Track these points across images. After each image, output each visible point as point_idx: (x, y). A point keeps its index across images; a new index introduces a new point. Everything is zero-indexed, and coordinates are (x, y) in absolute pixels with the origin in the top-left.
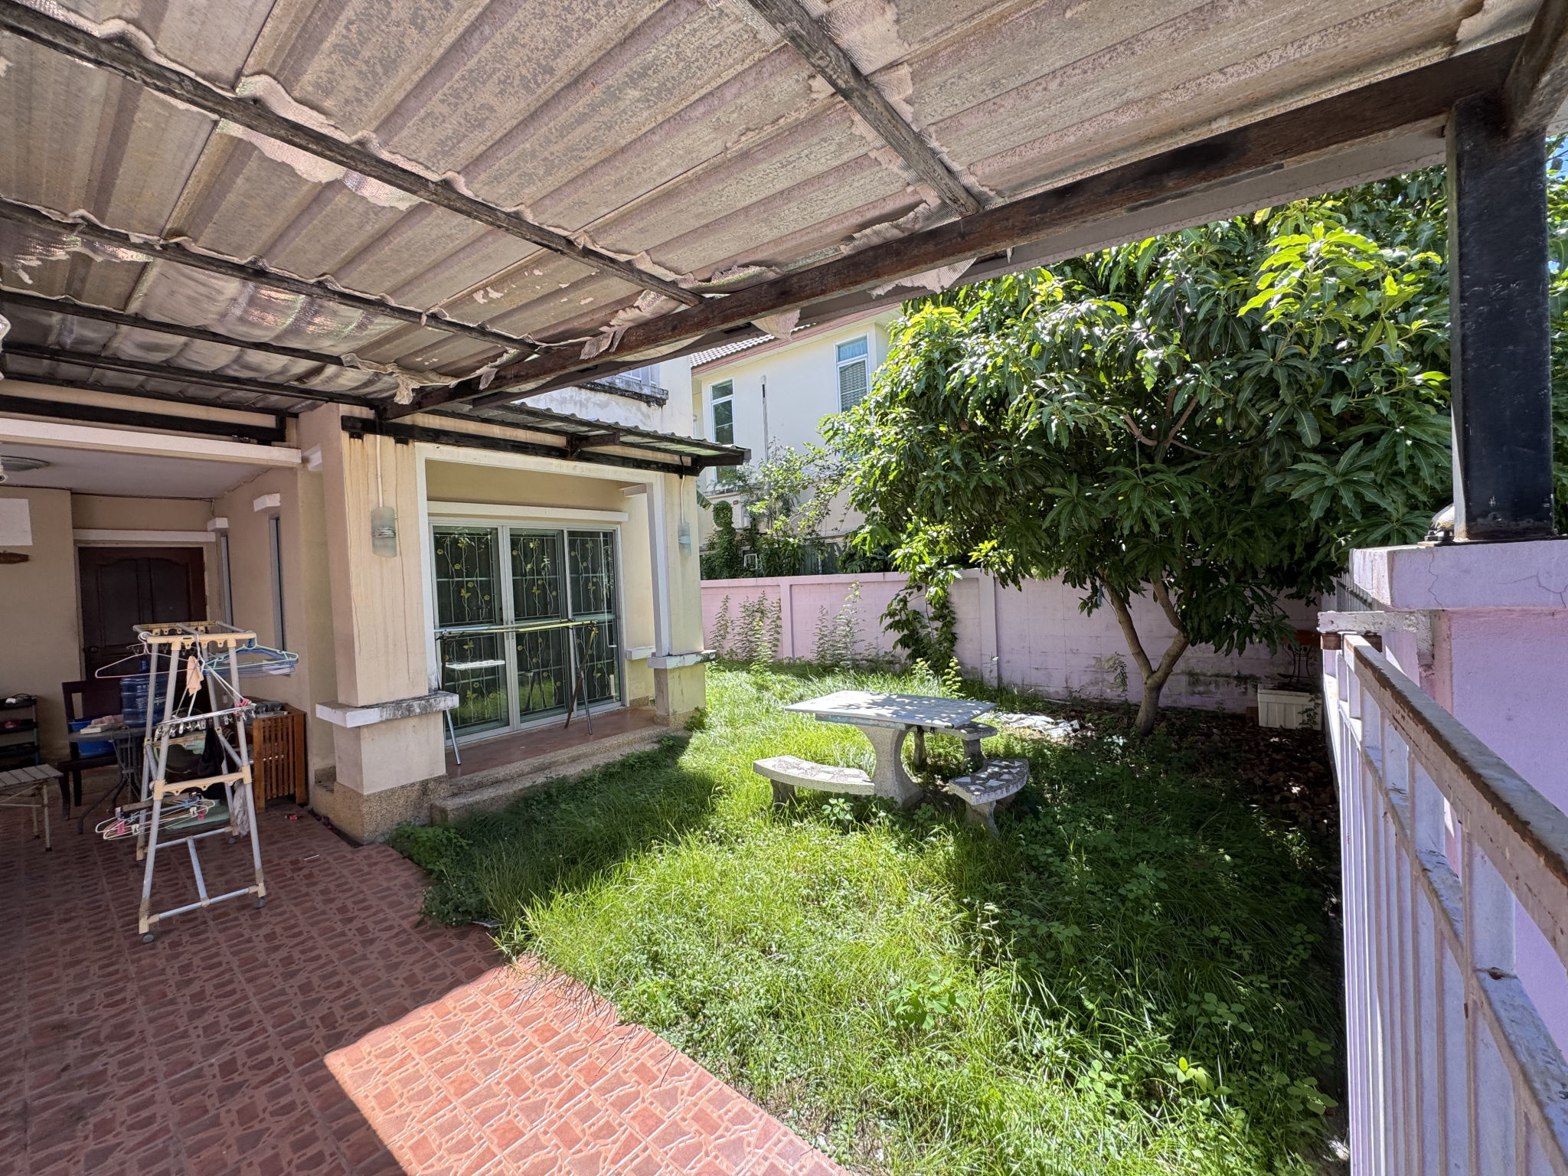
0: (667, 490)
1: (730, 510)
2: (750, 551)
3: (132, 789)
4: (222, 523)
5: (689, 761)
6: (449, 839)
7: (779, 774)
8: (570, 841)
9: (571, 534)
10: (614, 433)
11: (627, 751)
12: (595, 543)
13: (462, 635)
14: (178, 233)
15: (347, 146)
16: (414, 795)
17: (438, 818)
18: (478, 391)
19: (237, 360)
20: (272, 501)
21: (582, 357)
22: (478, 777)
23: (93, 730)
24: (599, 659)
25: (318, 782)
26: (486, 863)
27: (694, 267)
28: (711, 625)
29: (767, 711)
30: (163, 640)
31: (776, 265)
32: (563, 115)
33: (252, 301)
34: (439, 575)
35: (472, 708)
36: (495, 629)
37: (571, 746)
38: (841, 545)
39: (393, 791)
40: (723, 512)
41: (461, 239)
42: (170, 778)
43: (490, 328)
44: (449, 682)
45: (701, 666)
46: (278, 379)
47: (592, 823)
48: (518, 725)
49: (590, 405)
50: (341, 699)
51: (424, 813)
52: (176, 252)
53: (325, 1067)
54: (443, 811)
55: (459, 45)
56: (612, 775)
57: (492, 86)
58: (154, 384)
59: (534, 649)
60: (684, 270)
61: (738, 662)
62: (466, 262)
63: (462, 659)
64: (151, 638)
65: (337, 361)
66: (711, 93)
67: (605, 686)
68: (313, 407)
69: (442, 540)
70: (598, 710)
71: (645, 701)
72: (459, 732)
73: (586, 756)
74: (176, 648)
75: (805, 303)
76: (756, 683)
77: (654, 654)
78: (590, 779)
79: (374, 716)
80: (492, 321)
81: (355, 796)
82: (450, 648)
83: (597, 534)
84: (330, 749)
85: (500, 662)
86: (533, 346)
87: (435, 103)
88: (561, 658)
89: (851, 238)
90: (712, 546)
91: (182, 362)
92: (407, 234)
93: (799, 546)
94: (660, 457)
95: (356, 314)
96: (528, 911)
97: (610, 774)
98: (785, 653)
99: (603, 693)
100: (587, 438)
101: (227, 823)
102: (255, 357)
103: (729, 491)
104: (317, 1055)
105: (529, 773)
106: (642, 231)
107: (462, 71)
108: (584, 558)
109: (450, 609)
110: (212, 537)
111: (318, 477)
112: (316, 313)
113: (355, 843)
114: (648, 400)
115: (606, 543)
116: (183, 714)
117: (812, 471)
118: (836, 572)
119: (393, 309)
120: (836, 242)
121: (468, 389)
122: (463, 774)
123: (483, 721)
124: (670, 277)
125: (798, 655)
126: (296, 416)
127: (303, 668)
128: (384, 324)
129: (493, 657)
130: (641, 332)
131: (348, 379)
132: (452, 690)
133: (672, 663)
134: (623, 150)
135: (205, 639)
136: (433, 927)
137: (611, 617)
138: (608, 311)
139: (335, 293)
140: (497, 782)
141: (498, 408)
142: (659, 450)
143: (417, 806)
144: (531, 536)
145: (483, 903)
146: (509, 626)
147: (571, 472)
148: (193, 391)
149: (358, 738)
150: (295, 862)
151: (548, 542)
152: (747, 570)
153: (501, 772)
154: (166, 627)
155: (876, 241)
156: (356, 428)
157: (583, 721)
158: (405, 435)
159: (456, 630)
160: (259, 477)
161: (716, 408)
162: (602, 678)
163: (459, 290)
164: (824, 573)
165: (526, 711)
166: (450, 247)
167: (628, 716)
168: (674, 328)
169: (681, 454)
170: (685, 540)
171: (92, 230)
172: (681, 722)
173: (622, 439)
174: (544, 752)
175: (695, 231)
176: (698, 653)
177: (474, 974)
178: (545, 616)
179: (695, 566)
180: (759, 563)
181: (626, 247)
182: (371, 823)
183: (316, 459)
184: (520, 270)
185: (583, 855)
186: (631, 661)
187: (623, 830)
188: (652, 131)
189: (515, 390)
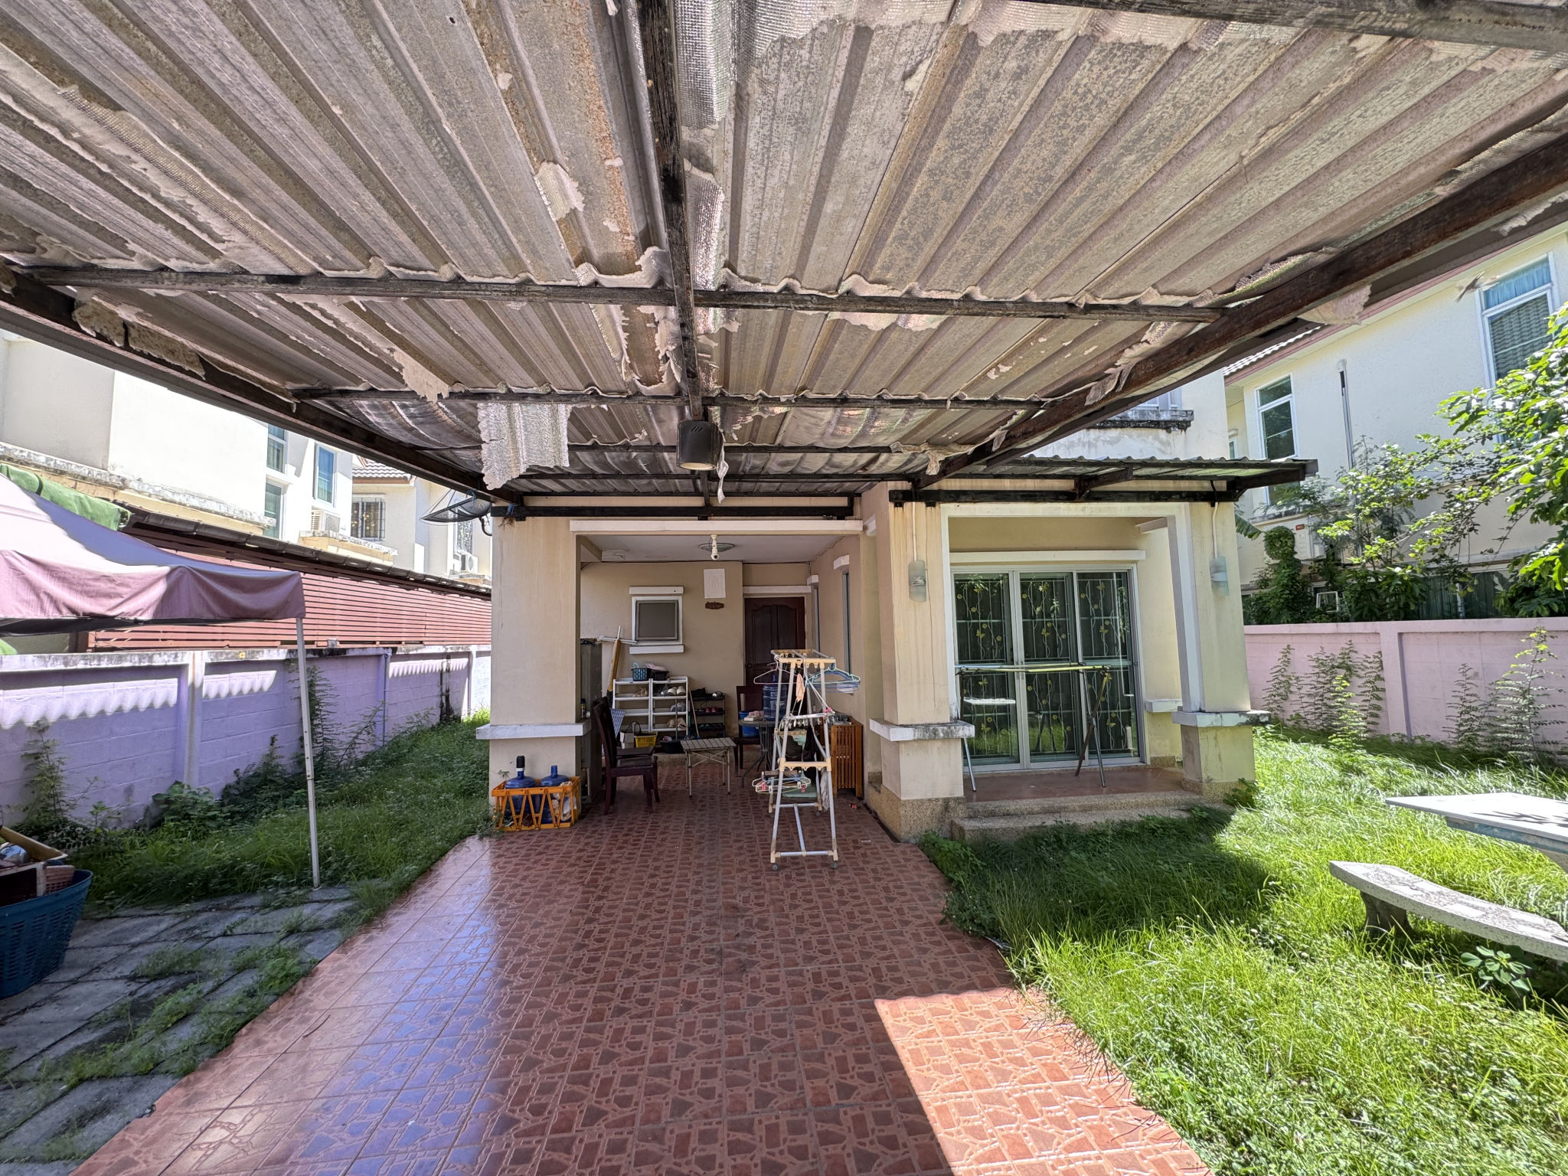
0: (1195, 524)
1: (1292, 537)
2: (1327, 588)
3: (766, 762)
4: (815, 579)
5: (1231, 840)
6: (966, 855)
7: (1374, 887)
8: (1081, 892)
9: (1081, 575)
10: (1126, 468)
11: (1148, 812)
12: (1108, 585)
13: (977, 672)
14: (803, 389)
15: (900, 298)
16: (939, 809)
17: (957, 835)
18: (991, 453)
19: (829, 463)
20: (844, 561)
21: (1087, 403)
22: (992, 805)
23: (749, 719)
24: (1113, 707)
25: (870, 782)
26: (998, 887)
27: (1211, 283)
28: (1265, 679)
29: (1358, 801)
30: (786, 661)
31: (1327, 244)
32: (1062, 207)
33: (839, 421)
34: (958, 618)
35: (986, 742)
36: (1006, 668)
37: (1082, 794)
38: (1507, 575)
39: (921, 802)
40: (1280, 542)
41: (979, 333)
42: (788, 759)
43: (1001, 397)
44: (967, 714)
45: (1247, 730)
46: (851, 471)
47: (1105, 879)
48: (1027, 763)
49: (1100, 443)
50: (887, 718)
51: (946, 828)
52: (802, 401)
53: (874, 1008)
54: (961, 829)
55: (976, 196)
56: (1128, 835)
57: (1001, 213)
58: (785, 487)
59: (1043, 691)
60: (1199, 288)
61: (1307, 731)
62: (982, 350)
63: (978, 696)
64: (780, 658)
65: (887, 449)
66: (1218, 117)
67: (1121, 738)
68: (870, 487)
69: (962, 586)
70: (1112, 762)
71: (1170, 761)
72: (977, 761)
73: (1099, 808)
74: (793, 667)
75: (1378, 276)
76: (1339, 762)
77: (1180, 709)
78: (1104, 834)
79: (908, 734)
80: (1003, 391)
81: (894, 799)
82: (969, 684)
83: (1110, 575)
84: (878, 757)
85: (1011, 702)
86: (1040, 403)
87: (959, 244)
88: (1072, 702)
89: (1452, 173)
90: (1264, 583)
91: (800, 470)
92: (938, 343)
93: (1415, 580)
94: (1185, 486)
95: (900, 413)
96: (1037, 944)
97: (1125, 833)
98: (1394, 726)
99: (1118, 745)
100: (1096, 478)
101: (815, 800)
102: (839, 458)
103: (1287, 514)
104: (869, 997)
105: (1038, 813)
106: (1146, 270)
107: (980, 212)
108: (1095, 600)
109: (968, 649)
110: (808, 589)
111: (873, 539)
112: (876, 419)
113: (895, 839)
114: (1167, 426)
115: (1120, 584)
116: (795, 714)
117: (1438, 471)
118: (1497, 614)
119: (926, 402)
120: (1428, 186)
121: (982, 452)
122: (978, 800)
123: (995, 755)
124: (1183, 301)
125: (1418, 731)
126: (859, 495)
127: (862, 688)
128: (920, 414)
129: (1005, 696)
130: (1151, 364)
131: (892, 462)
132: (969, 721)
133: (1203, 721)
134: (1121, 209)
135: (807, 662)
136: (952, 929)
137: (1127, 663)
138: (1113, 353)
139: (887, 401)
140: (1007, 815)
141: (1008, 464)
142: (1182, 478)
143: (941, 820)
144: (1039, 580)
145: (995, 922)
146: (1019, 667)
147: (1081, 514)
148: (804, 488)
149: (898, 751)
150: (855, 841)
151: (1057, 585)
152: (1319, 612)
153: (1012, 806)
154: (787, 652)
155: (1502, 160)
156: (899, 499)
157: (1095, 772)
158: (932, 499)
159: (973, 667)
160: (837, 543)
161: (1266, 415)
162: (1117, 729)
163: (974, 374)
164: (1469, 615)
165: (1036, 752)
166: (969, 342)
167: (1149, 774)
168: (1191, 350)
169: (1211, 479)
170: (1219, 577)
171: (765, 400)
172: (1220, 793)
173: (1135, 473)
174: (1054, 795)
175: (1210, 247)
176: (1242, 713)
177: (987, 986)
178: (1055, 658)
179: (1235, 606)
180: (1340, 603)
181: (1129, 290)
182: (908, 825)
183: (872, 526)
184: (1026, 343)
185: (1095, 910)
186: (1152, 714)
187: (1140, 896)
188: (1152, 179)
189: (1023, 445)
